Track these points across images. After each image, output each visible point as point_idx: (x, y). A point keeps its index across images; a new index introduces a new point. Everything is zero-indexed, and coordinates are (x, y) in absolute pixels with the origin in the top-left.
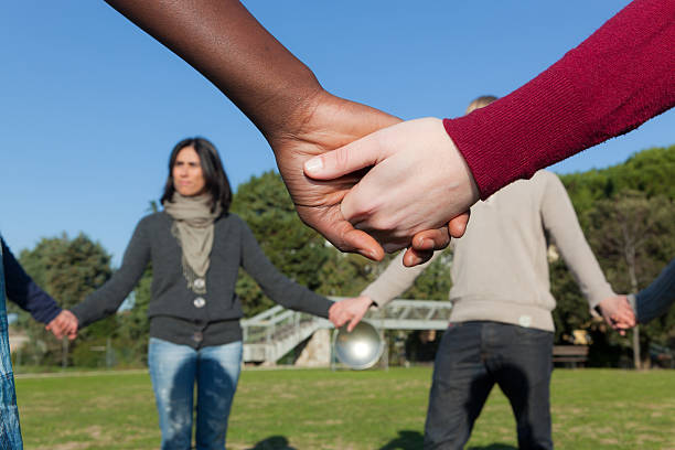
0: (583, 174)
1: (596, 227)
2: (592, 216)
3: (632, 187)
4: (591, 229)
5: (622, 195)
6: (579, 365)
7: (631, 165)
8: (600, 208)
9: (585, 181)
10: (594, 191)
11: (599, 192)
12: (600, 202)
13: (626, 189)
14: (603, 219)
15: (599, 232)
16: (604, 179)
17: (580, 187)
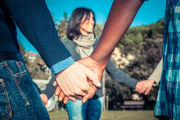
0: (139, 27)
1: (145, 50)
2: (143, 45)
3: (160, 33)
4: (144, 51)
5: (157, 36)
6: (140, 109)
7: (159, 24)
8: (147, 42)
9: (140, 30)
10: (143, 34)
11: (146, 35)
12: (147, 39)
13: (158, 34)
14: (148, 47)
15: (147, 52)
16: (148, 29)
17: (138, 33)
